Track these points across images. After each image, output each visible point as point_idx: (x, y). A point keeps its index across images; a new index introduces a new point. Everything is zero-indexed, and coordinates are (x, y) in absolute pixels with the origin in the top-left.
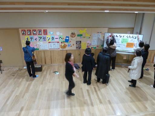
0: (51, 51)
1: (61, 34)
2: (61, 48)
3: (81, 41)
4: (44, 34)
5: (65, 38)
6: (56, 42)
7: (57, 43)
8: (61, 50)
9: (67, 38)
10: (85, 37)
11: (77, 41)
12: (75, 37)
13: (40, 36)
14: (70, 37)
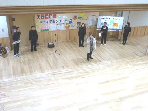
0: (58, 31)
2: (66, 28)
3: (80, 22)
4: (54, 18)
6: (62, 24)
8: (65, 30)
11: (77, 23)
12: (76, 19)
13: (51, 19)
14: (73, 20)
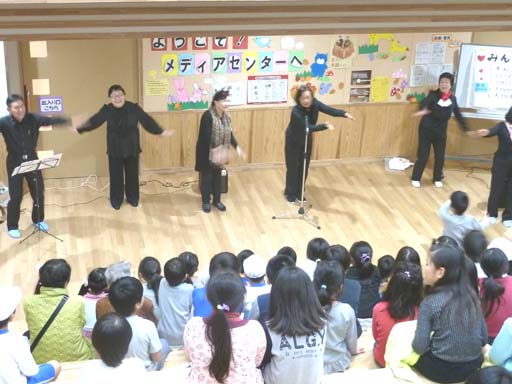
0: (252, 111)
3: (369, 73)
4: (234, 48)
5: (312, 61)
6: (276, 77)
7: (277, 81)
10: (385, 56)
11: (353, 72)
12: (348, 54)
13: (220, 53)
14: (331, 57)
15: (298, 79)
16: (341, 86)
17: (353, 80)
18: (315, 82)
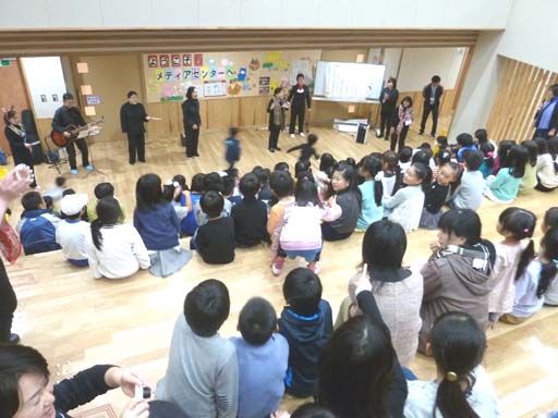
0: (208, 100)
1: (231, 64)
2: (230, 92)
3: (268, 78)
4: (195, 65)
5: (238, 72)
6: (219, 81)
7: (220, 84)
9: (243, 72)
10: (277, 69)
11: (261, 78)
12: (257, 68)
13: (188, 68)
14: (248, 70)
15: (231, 82)
16: (254, 86)
17: (260, 83)
18: (241, 84)
